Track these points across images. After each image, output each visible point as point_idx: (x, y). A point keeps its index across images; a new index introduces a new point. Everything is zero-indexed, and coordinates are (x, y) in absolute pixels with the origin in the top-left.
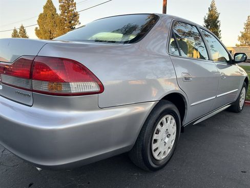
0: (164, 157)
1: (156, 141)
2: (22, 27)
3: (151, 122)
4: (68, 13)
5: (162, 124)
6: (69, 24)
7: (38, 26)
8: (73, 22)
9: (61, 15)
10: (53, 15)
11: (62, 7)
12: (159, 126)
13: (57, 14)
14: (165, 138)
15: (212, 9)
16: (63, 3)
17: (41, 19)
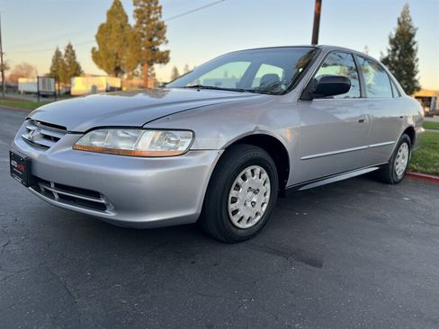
2: (70, 47)
4: (147, 23)
6: (148, 43)
7: (97, 46)
8: (155, 39)
9: (136, 27)
10: (123, 27)
11: (138, 12)
13: (129, 25)
15: (404, 20)
16: (141, 6)
17: (102, 34)
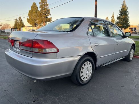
0: (86, 80)
1: (82, 72)
2: (20, 18)
3: (80, 64)
4: (44, 10)
5: (85, 65)
6: (45, 16)
7: (28, 17)
8: (47, 14)
9: (41, 11)
10: (36, 11)
11: (41, 6)
12: (83, 66)
13: (39, 10)
14: (87, 71)
15: (124, 5)
16: (42, 4)
17: (30, 13)
